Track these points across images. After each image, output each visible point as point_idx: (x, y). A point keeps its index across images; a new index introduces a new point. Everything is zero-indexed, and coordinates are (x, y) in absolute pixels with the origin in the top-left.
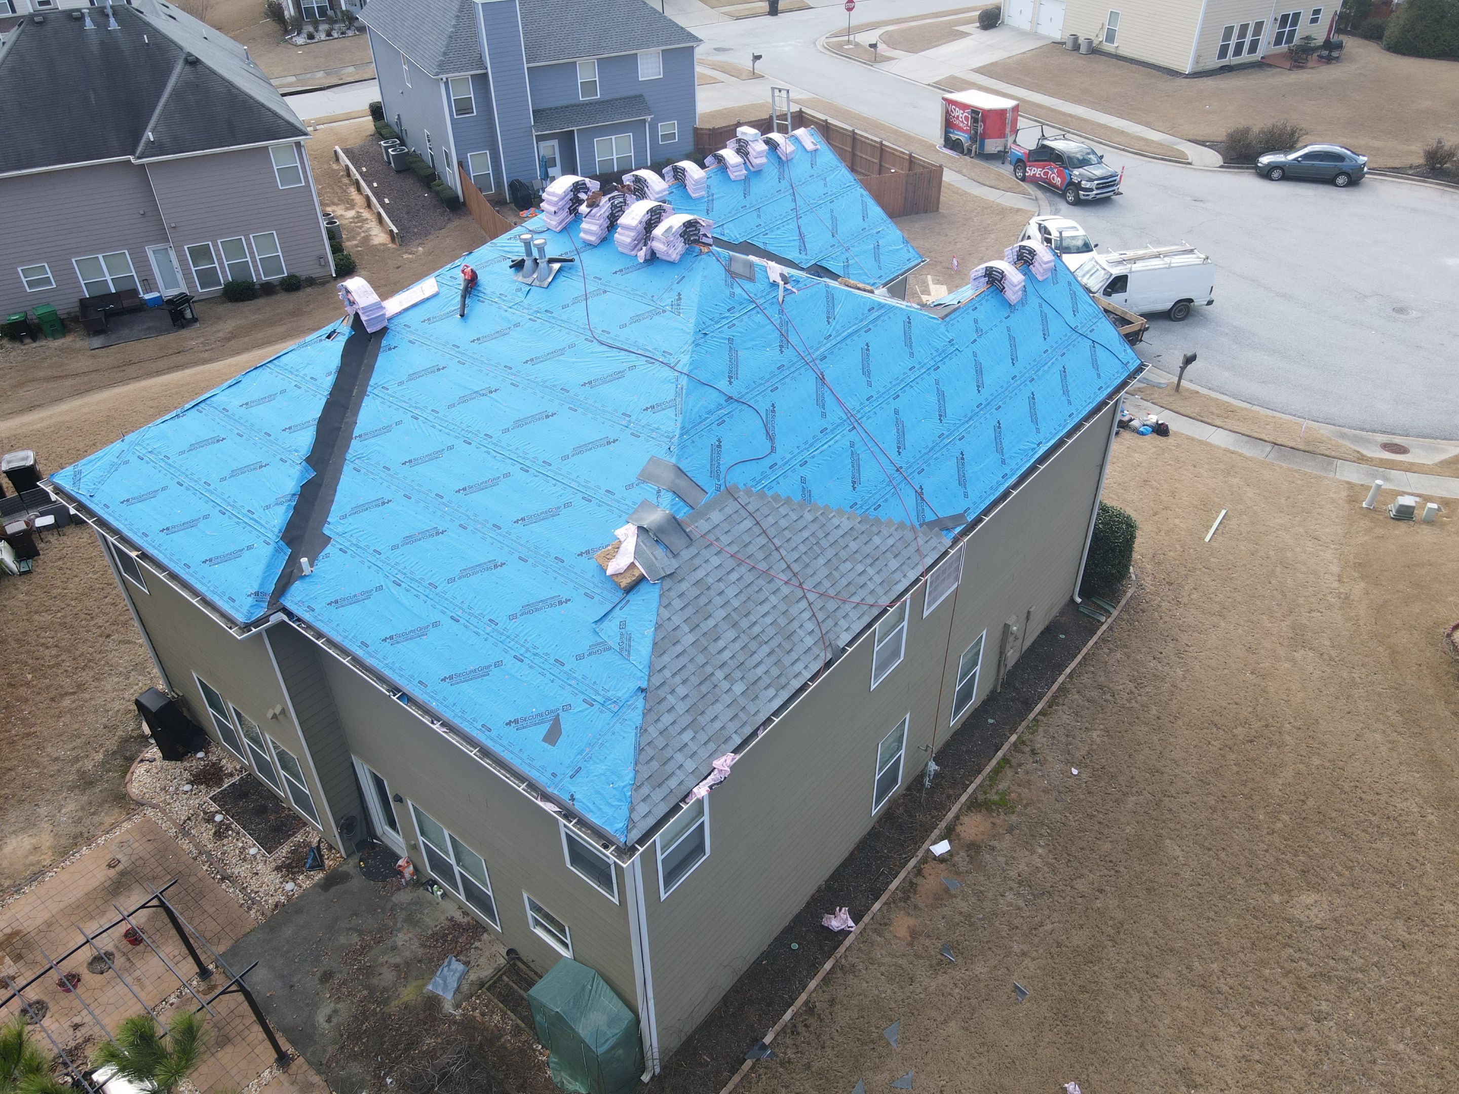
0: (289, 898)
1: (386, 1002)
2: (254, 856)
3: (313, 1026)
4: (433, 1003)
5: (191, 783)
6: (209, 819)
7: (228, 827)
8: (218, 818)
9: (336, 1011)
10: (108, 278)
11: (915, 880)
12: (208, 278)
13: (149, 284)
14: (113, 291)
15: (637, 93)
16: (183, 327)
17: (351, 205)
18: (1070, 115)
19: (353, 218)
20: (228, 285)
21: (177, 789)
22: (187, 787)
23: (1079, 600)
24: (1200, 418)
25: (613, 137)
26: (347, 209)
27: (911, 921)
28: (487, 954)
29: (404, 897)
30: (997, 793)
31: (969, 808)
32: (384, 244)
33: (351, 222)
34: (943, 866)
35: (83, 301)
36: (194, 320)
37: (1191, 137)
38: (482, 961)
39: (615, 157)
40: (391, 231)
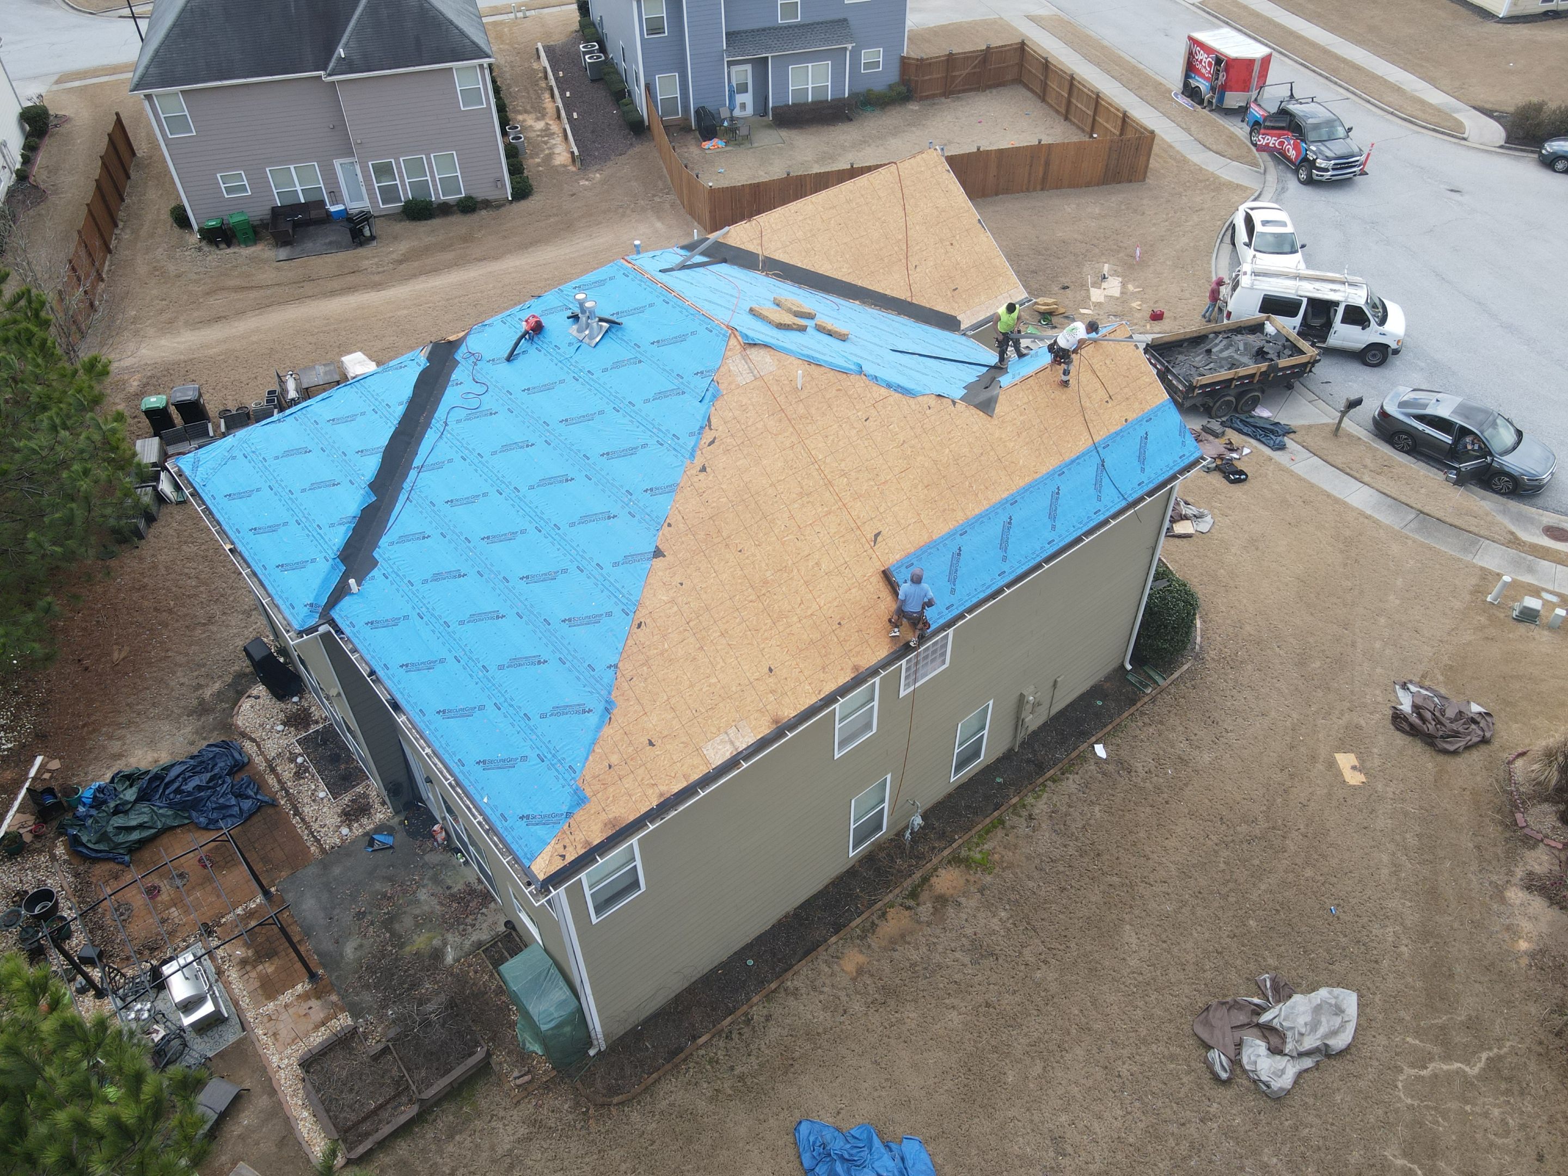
0: (343, 841)
1: (402, 946)
2: (322, 799)
3: (341, 955)
4: (437, 955)
5: (284, 724)
6: (292, 759)
7: (307, 770)
8: (300, 760)
9: (361, 946)
10: (299, 188)
11: (876, 922)
12: (389, 194)
13: (335, 196)
14: (303, 201)
15: (841, 16)
16: (361, 244)
17: (542, 115)
18: (1344, 61)
19: (541, 130)
20: (408, 202)
21: (272, 727)
22: (280, 728)
23: (1129, 667)
24: (1348, 470)
25: (810, 65)
26: (538, 119)
27: (861, 959)
28: (490, 921)
29: (433, 858)
30: (980, 852)
31: (949, 862)
32: (565, 166)
33: (538, 136)
34: (907, 913)
35: (275, 210)
36: (373, 238)
37: (1479, 104)
38: (485, 926)
39: (810, 86)
40: (572, 153)
